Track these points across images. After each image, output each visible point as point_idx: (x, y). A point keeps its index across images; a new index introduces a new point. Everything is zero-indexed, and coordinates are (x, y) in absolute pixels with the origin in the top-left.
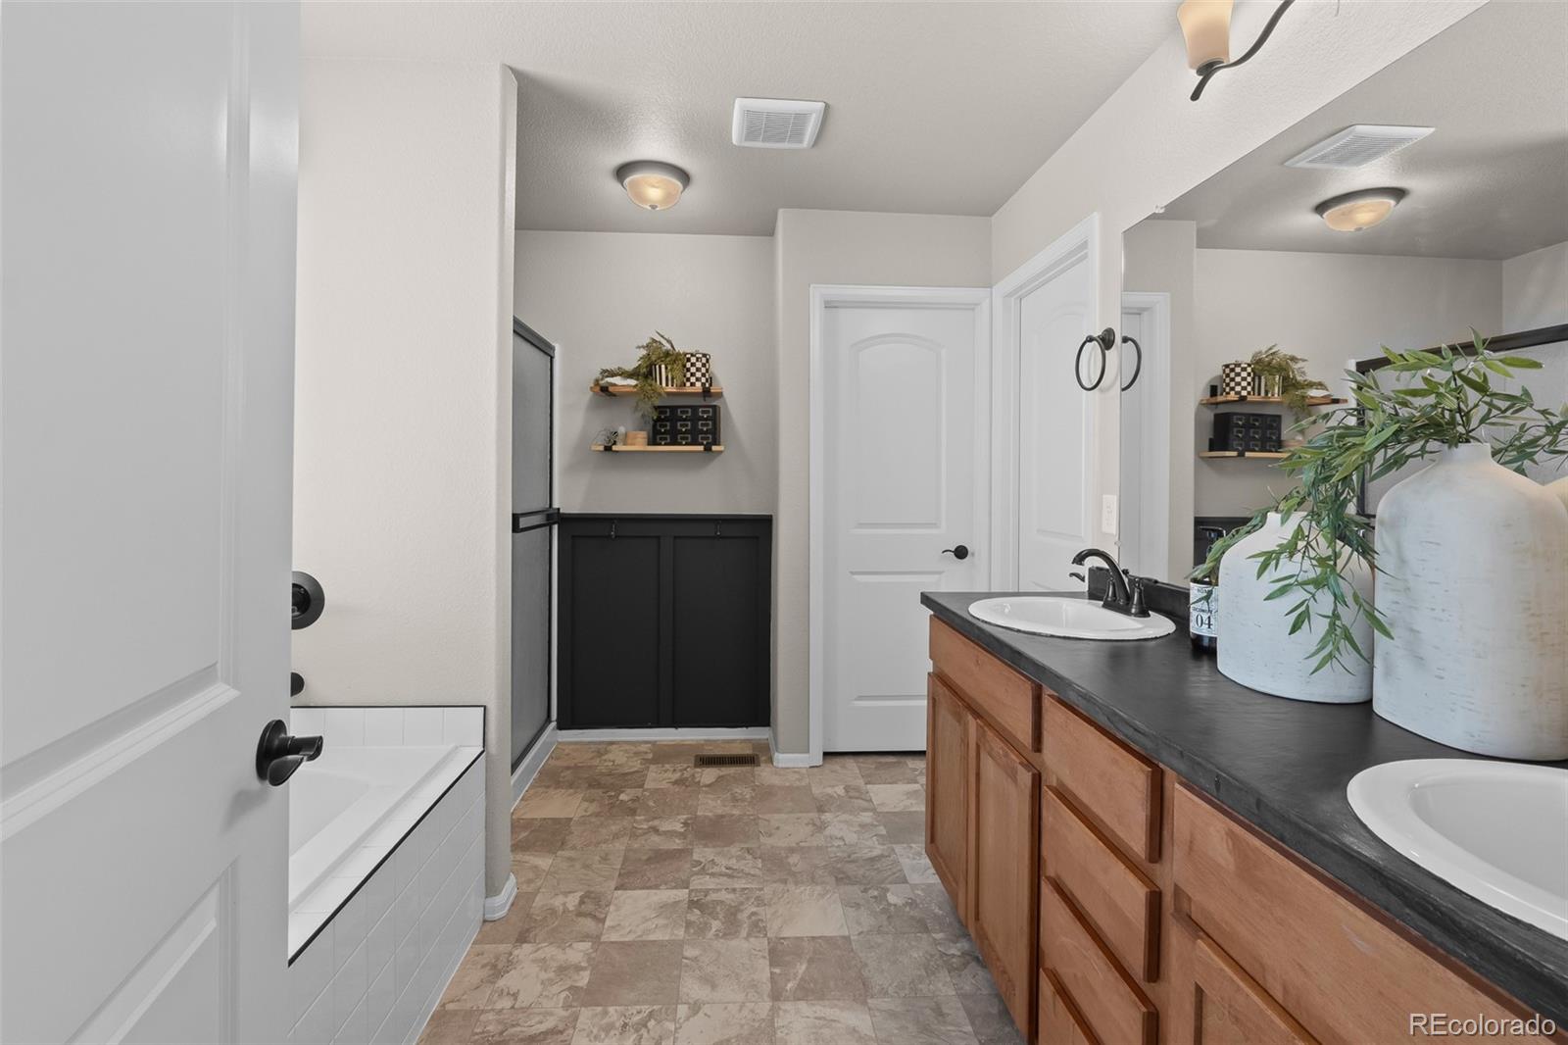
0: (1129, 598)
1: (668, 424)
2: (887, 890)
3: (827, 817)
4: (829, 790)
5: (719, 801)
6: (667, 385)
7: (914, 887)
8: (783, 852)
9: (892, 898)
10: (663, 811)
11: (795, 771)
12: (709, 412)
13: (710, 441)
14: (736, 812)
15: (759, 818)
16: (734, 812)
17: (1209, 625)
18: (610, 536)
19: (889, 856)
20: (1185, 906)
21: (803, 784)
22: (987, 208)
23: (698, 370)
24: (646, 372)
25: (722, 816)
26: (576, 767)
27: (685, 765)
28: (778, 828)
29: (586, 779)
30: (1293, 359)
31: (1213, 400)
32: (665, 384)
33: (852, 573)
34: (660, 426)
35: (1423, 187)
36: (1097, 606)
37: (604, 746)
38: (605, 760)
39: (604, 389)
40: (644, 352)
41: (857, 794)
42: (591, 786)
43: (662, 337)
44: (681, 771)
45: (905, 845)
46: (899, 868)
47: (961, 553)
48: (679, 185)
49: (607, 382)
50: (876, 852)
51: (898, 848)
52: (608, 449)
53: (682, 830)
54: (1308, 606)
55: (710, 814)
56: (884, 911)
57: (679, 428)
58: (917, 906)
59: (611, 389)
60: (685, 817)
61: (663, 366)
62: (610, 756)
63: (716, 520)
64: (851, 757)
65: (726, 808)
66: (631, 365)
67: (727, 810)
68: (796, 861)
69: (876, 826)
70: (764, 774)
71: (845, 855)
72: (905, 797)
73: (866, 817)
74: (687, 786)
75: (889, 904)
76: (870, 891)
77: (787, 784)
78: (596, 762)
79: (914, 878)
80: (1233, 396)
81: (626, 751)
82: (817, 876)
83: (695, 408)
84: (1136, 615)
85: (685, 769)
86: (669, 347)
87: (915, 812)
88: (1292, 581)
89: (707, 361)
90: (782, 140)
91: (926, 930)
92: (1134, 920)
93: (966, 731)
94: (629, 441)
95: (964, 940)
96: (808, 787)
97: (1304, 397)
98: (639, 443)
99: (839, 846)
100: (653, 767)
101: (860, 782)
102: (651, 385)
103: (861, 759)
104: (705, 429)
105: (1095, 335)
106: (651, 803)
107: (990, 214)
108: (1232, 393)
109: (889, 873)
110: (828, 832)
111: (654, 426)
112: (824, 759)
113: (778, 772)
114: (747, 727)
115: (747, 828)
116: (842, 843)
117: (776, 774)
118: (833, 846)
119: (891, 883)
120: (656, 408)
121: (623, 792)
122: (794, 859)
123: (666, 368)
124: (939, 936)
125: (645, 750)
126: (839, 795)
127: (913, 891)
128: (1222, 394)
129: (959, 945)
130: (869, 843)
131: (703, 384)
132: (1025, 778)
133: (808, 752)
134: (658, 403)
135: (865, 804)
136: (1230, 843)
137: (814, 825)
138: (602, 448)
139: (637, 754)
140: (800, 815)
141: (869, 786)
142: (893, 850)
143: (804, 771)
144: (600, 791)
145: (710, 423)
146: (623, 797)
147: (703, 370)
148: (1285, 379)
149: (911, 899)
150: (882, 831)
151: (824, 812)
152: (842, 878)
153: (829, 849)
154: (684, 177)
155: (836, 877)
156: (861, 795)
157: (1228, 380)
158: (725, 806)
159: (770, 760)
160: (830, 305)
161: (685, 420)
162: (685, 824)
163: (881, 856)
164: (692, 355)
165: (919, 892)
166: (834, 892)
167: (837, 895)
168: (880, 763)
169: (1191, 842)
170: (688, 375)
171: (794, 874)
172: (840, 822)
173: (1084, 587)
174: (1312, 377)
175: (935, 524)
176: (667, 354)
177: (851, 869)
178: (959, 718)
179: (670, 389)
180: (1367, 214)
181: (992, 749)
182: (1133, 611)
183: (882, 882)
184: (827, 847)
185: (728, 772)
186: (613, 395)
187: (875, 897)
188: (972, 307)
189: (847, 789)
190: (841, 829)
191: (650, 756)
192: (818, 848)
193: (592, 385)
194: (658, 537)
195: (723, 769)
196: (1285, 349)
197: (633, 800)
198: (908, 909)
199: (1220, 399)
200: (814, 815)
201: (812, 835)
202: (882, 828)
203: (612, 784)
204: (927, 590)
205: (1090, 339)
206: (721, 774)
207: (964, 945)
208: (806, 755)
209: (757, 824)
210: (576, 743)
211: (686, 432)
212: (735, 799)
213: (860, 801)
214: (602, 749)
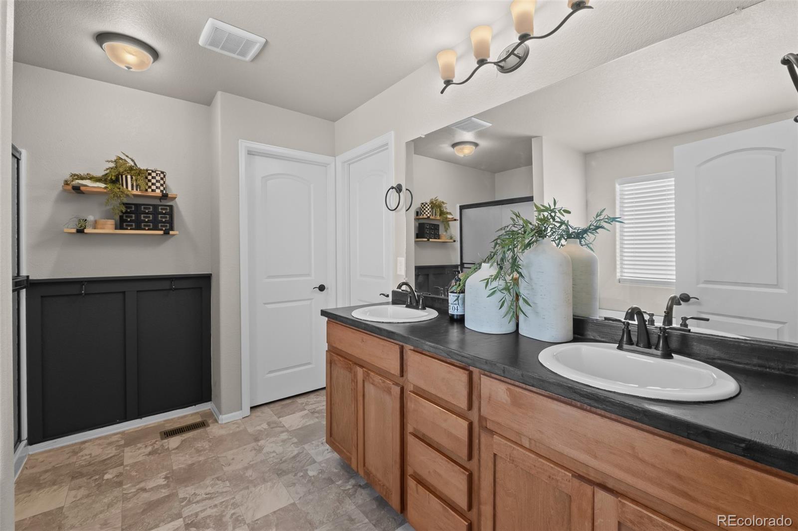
0: (418, 302)
1: (133, 215)
2: (307, 470)
3: (261, 443)
4: (259, 428)
5: (187, 456)
6: (132, 189)
7: (320, 463)
8: (240, 472)
9: (311, 473)
10: (146, 475)
11: (234, 423)
12: (166, 209)
13: (168, 228)
14: (202, 458)
15: (218, 457)
16: (200, 459)
17: (457, 309)
18: (81, 294)
19: (303, 452)
20: (484, 424)
21: (241, 429)
22: (333, 117)
23: (157, 181)
24: (114, 178)
25: (193, 464)
26: (54, 469)
27: (154, 441)
28: (233, 459)
29: (67, 474)
30: (443, 202)
31: (418, 217)
32: (130, 187)
33: (265, 304)
34: (126, 217)
35: (484, 144)
36: (403, 307)
37: (78, 446)
38: (82, 456)
39: (77, 189)
40: (112, 165)
41: (275, 425)
42: (73, 478)
43: (127, 156)
44: (151, 445)
45: (309, 444)
46: (310, 456)
47: (322, 288)
48: (151, 59)
49: (78, 183)
50: (296, 452)
51: (306, 446)
52: (80, 231)
53: (165, 482)
54: (505, 298)
55: (183, 466)
56: (309, 481)
57: (142, 218)
58: (324, 472)
59: (82, 188)
60: (164, 473)
61: (129, 177)
62: (86, 452)
63: (171, 278)
64: (265, 406)
65: (193, 459)
66: (100, 173)
67: (195, 459)
68: (251, 474)
69: (290, 439)
70: (214, 430)
71: (279, 460)
72: (302, 419)
73: (284, 436)
74: (159, 454)
75: (311, 477)
76: (298, 474)
77: (231, 432)
78: (74, 459)
79: (319, 459)
80: (425, 216)
81: (100, 445)
82: (266, 477)
83: (155, 207)
84: (421, 309)
85: (155, 443)
86: (133, 164)
87: (310, 425)
88: (496, 289)
89: (164, 176)
90: (234, 52)
91: (332, 482)
92: (462, 438)
93: (355, 375)
94: (99, 226)
95: (351, 479)
96: (245, 430)
97: (447, 218)
98: (109, 227)
99: (273, 456)
100: (127, 449)
101: (275, 418)
102: (120, 189)
103: (272, 405)
104: (147, 220)
105: (394, 186)
106: (134, 473)
107: (334, 120)
108: (425, 215)
109: (305, 461)
110: (264, 451)
111: (121, 217)
112: (251, 411)
113: (223, 426)
114: (195, 405)
115: (212, 466)
116: (274, 454)
117: (222, 428)
118: (270, 458)
119: (308, 466)
120: (125, 204)
121: (106, 473)
122: (249, 473)
123: (132, 178)
124: (340, 482)
125: (117, 439)
126: (265, 429)
127: (320, 465)
128: (420, 215)
129: (350, 483)
130: (290, 449)
131: (162, 191)
132: (396, 390)
133: (241, 409)
134: (125, 200)
135: (282, 429)
136: (508, 393)
137: (255, 449)
138: (74, 231)
139: (110, 444)
140: (245, 447)
141: (281, 419)
142: (304, 448)
143: (240, 421)
144: (84, 479)
145: (168, 216)
146: (106, 477)
147: (162, 182)
148: (440, 210)
149: (321, 470)
150: (295, 440)
151: (259, 440)
152: (281, 473)
153: (268, 460)
154: (155, 54)
155: (277, 474)
156: (278, 425)
157: (423, 209)
158: (193, 457)
159: (216, 421)
160: (250, 153)
161: (147, 213)
162: (166, 478)
163: (298, 455)
164: (153, 171)
165: (323, 465)
166: (279, 483)
167: (281, 483)
168: (283, 405)
169: (490, 397)
170: (150, 184)
171: (252, 482)
172: (270, 443)
173: (390, 299)
174: (448, 211)
175: (308, 274)
176: (131, 168)
177: (284, 466)
178: (350, 370)
179: (135, 192)
180: (468, 150)
181: (373, 380)
182: (420, 307)
183: (303, 467)
184: (267, 459)
185: (188, 436)
186: (82, 193)
187: (302, 476)
188: (325, 165)
189: (269, 424)
190: (272, 447)
191: (122, 442)
192: (262, 462)
193: (63, 184)
194: (124, 293)
195: (184, 435)
196: (440, 199)
197: (117, 476)
198: (320, 475)
199: (421, 217)
200: (253, 444)
201: (256, 456)
202: (294, 439)
203: (94, 470)
204: (324, 308)
205: (393, 188)
206: (183, 438)
207: (352, 482)
208: (240, 412)
209: (219, 461)
210: (50, 451)
211: (148, 222)
212: (198, 451)
213: (278, 428)
214: (75, 450)
